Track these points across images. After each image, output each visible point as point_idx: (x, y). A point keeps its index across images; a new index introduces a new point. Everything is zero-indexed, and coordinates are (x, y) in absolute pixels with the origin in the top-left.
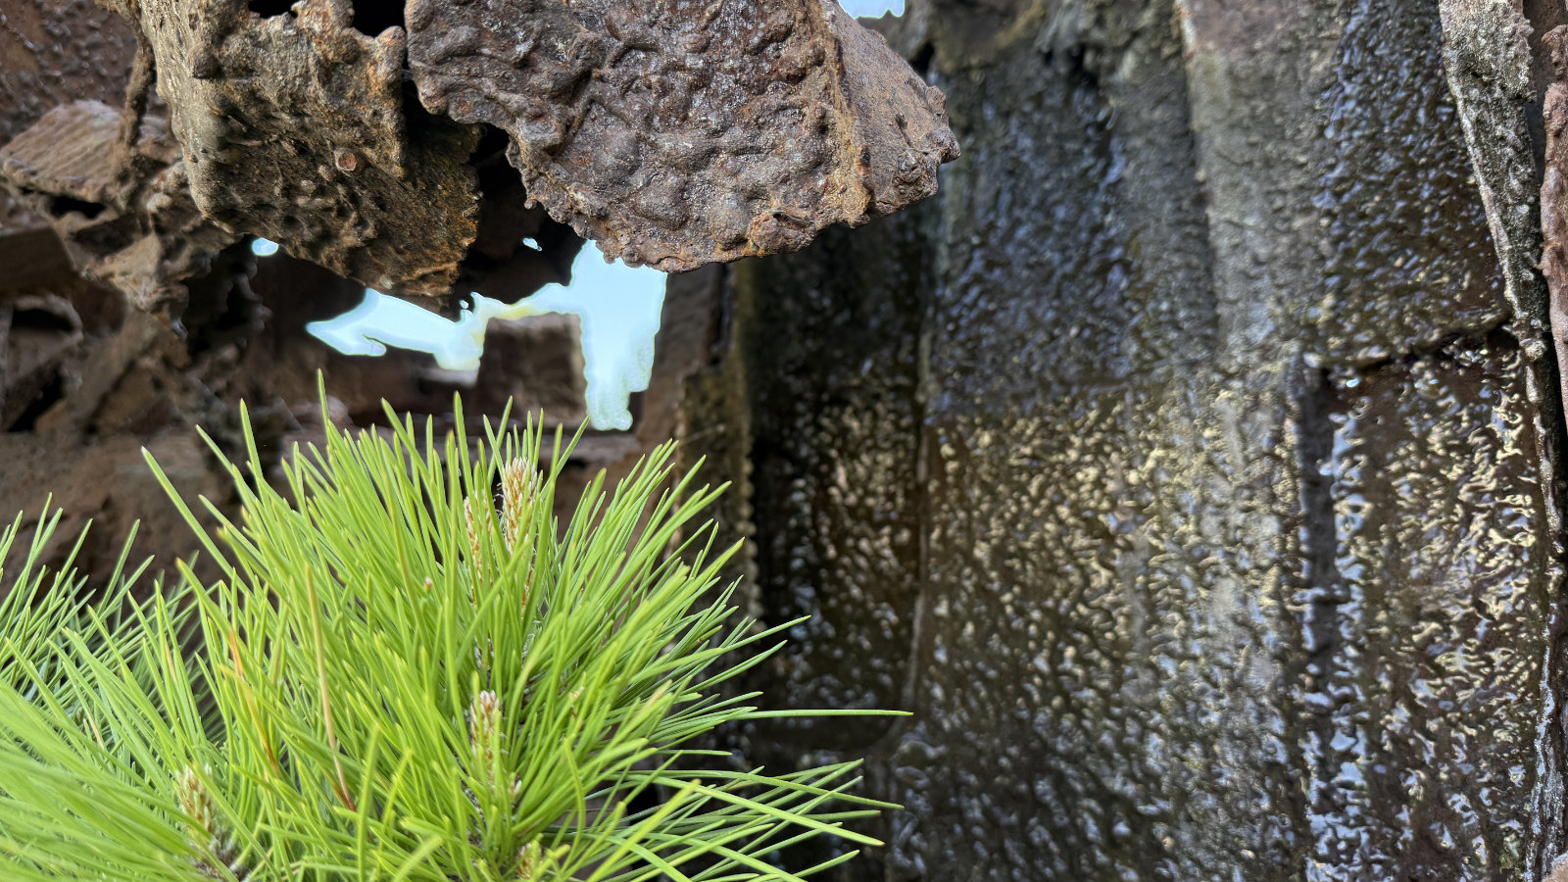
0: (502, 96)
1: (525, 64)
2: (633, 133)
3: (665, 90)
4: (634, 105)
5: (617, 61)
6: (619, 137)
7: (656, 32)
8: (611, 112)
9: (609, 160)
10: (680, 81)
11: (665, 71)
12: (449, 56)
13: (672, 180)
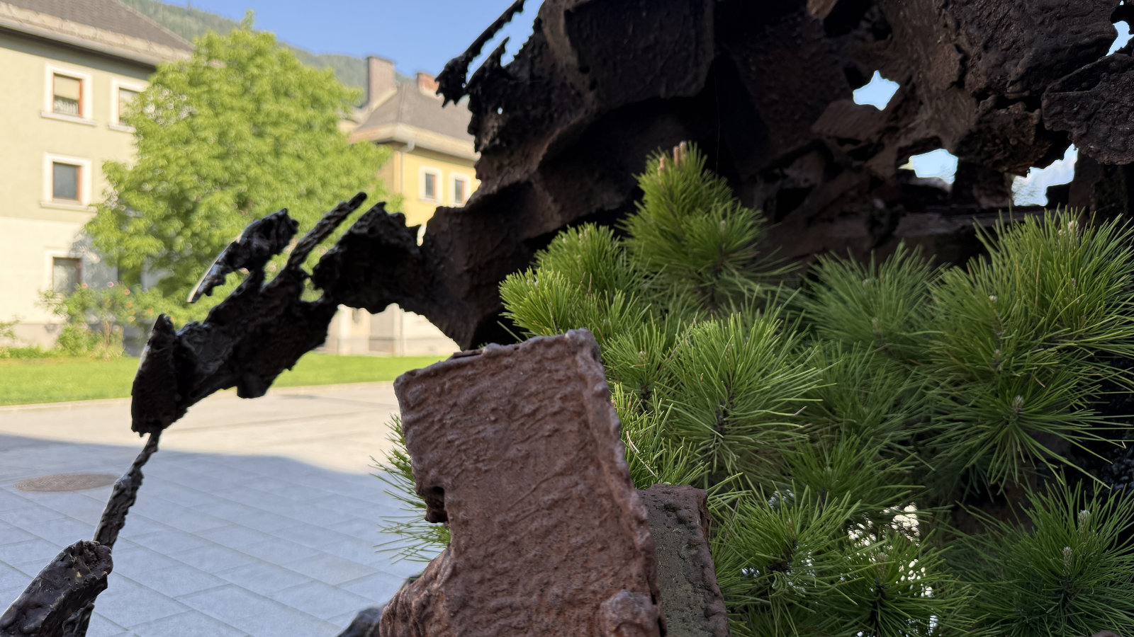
0: (1069, 123)
1: (1077, 113)
2: (1109, 127)
3: (1120, 113)
4: (1110, 118)
5: (1103, 108)
6: (1105, 128)
7: (1117, 97)
8: (1101, 121)
9: (1101, 135)
10: (1125, 111)
11: (1120, 108)
12: (1055, 114)
13: (1122, 139)
